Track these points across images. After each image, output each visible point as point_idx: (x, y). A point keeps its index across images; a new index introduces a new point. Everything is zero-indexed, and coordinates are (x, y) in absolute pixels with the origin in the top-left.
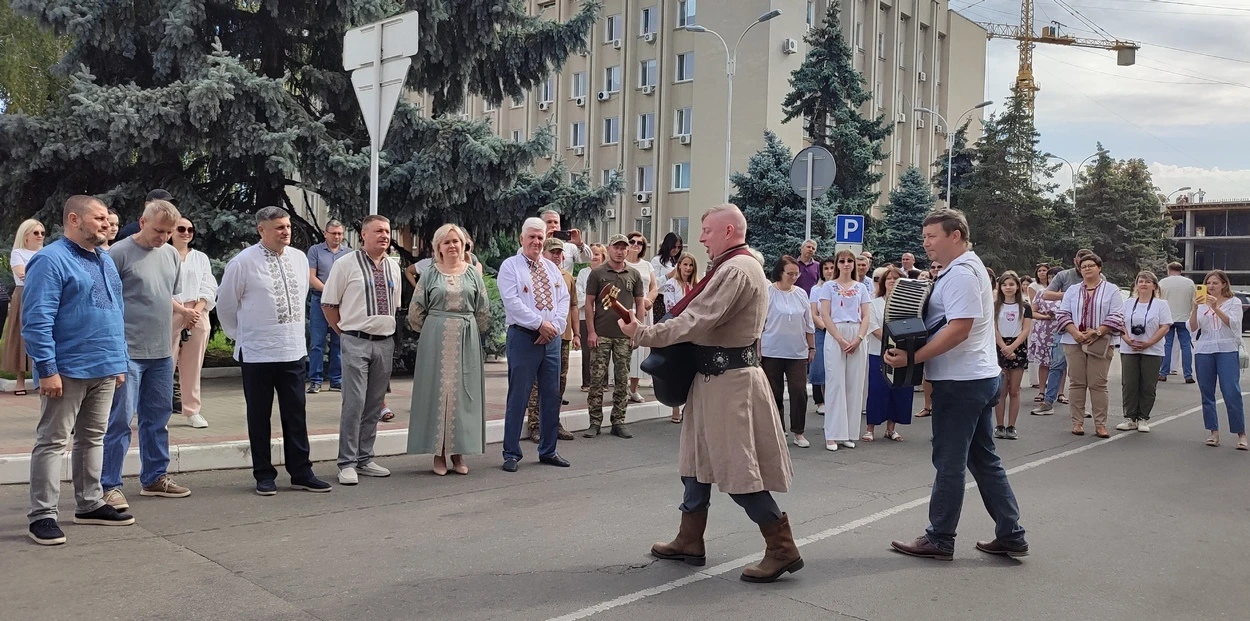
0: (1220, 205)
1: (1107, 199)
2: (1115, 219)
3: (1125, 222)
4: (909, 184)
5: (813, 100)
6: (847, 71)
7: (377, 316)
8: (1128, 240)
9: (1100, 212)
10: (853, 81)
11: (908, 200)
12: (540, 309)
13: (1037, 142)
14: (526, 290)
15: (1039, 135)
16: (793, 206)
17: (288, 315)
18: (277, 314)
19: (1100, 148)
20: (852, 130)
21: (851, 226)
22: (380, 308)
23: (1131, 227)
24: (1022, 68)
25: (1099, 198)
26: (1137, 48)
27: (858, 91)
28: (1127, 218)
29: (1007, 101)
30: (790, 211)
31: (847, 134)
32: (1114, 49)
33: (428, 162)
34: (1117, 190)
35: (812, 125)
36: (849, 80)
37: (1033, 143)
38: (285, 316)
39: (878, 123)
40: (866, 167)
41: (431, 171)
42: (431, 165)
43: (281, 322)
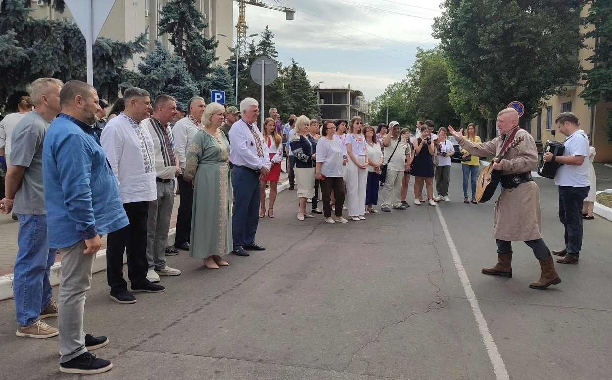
0: (330, 90)
1: (297, 86)
2: (301, 95)
3: (305, 97)
4: (220, 74)
5: (174, 24)
6: (194, 10)
7: (170, 166)
8: (306, 105)
9: (294, 92)
10: (198, 16)
11: (220, 82)
12: (260, 157)
13: (277, 56)
14: (252, 144)
15: (277, 53)
16: (174, 84)
17: (150, 166)
18: (145, 166)
19: (293, 62)
20: (198, 43)
21: (218, 97)
22: (172, 161)
23: (308, 99)
24: (240, 16)
25: (294, 85)
26: (294, 12)
27: (200, 22)
28: (306, 95)
29: (263, 34)
30: (174, 87)
31: (197, 46)
32: (284, 11)
33: (48, 50)
34: (301, 81)
35: (173, 38)
36: (196, 15)
37: (275, 56)
38: (149, 167)
39: (212, 40)
40: (208, 64)
41: (51, 56)
42: (51, 52)
43: (146, 172)
